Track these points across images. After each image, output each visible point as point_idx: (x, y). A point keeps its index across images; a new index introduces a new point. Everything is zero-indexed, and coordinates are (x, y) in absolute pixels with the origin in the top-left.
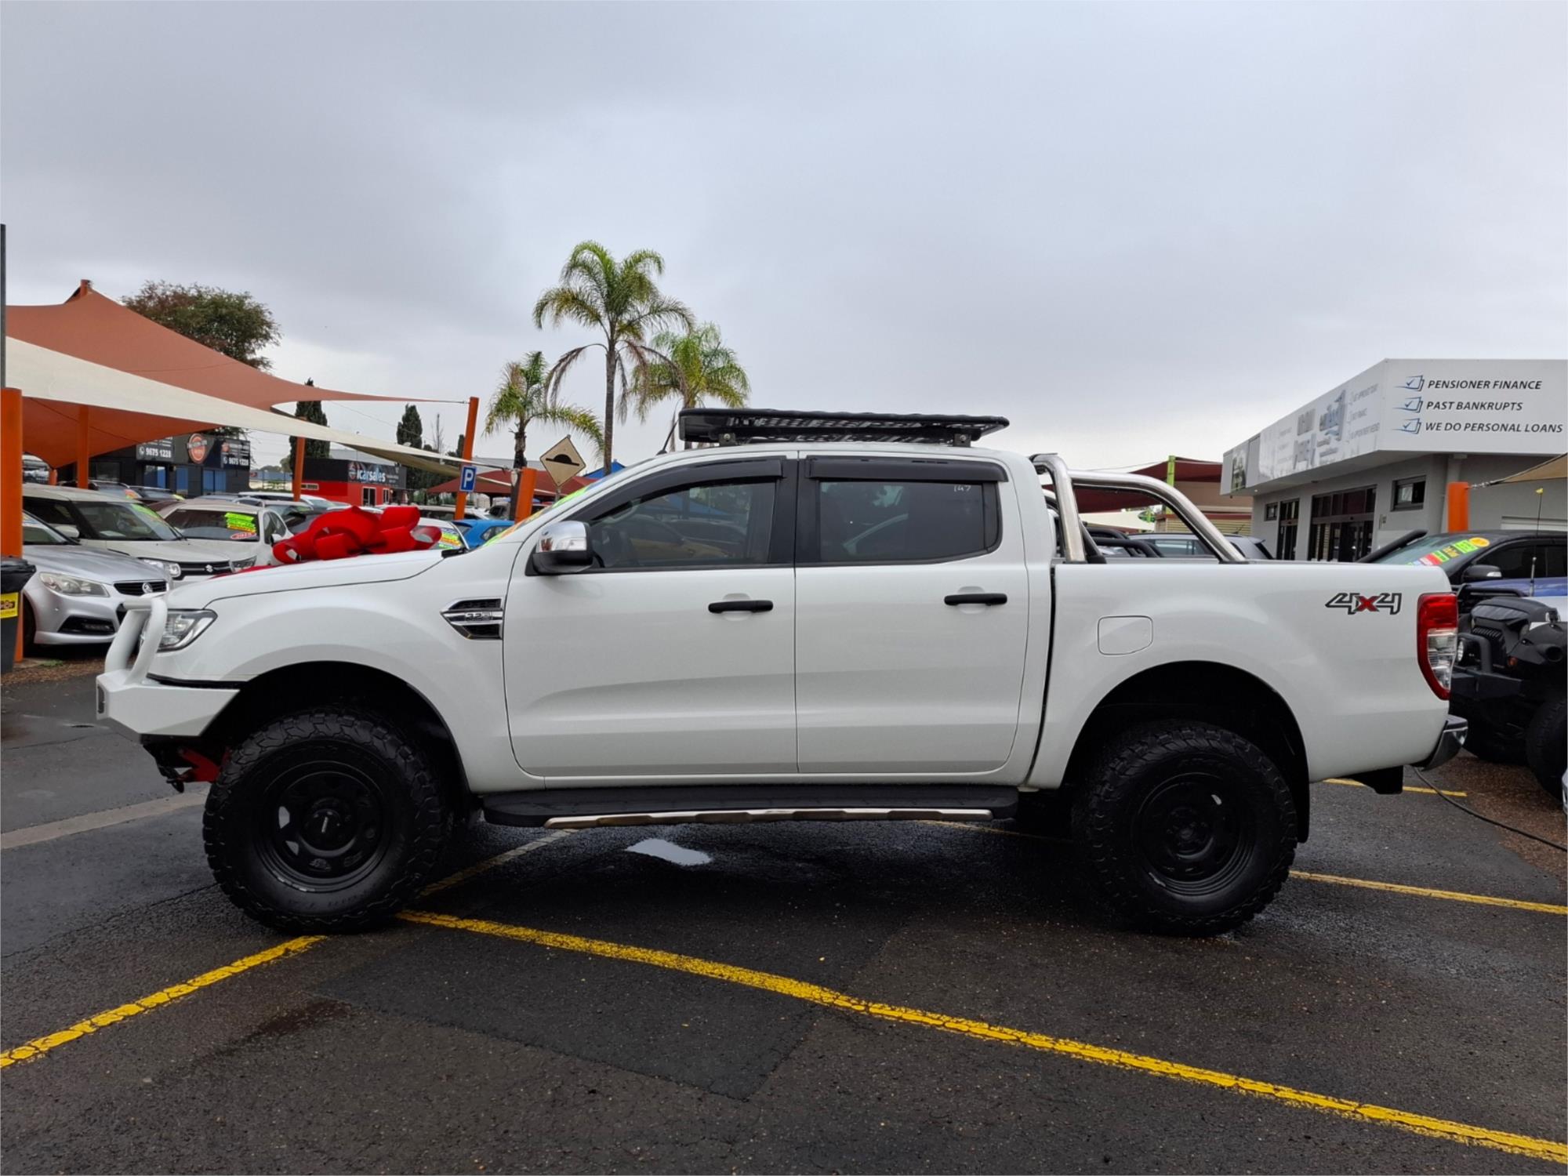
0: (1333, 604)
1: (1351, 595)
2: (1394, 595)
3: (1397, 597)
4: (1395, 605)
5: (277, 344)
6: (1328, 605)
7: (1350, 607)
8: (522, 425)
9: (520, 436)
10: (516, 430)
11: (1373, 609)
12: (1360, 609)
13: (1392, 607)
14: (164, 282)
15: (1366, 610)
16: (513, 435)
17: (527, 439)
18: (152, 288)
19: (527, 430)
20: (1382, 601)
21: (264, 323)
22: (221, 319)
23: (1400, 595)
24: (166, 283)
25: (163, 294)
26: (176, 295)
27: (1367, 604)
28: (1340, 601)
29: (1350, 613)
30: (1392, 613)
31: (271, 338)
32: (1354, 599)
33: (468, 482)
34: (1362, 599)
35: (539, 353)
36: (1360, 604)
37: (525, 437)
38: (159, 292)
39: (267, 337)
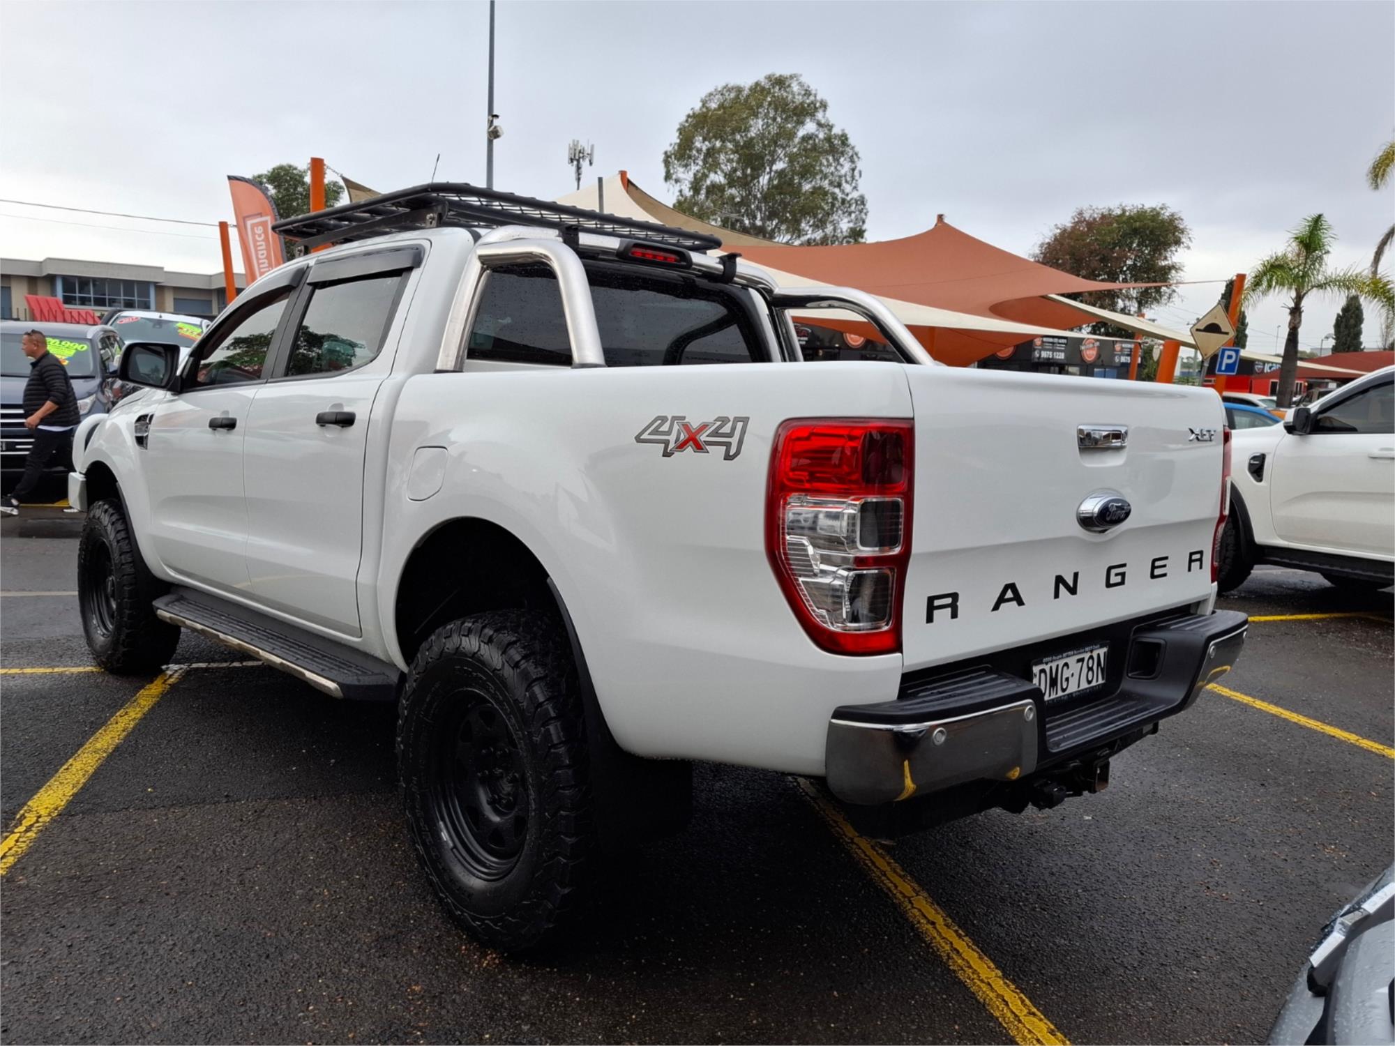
0: (645, 436)
1: (674, 418)
2: (737, 419)
3: (740, 425)
4: (734, 441)
5: (1188, 248)
6: (638, 439)
7: (666, 443)
8: (1299, 299)
9: (1296, 311)
10: (1292, 305)
11: (699, 447)
12: (681, 446)
13: (728, 445)
14: (1091, 206)
15: (689, 450)
16: (1289, 311)
17: (1303, 314)
18: (1081, 213)
19: (1305, 304)
20: (716, 433)
21: (1176, 228)
22: (1135, 232)
23: (745, 420)
24: (1094, 208)
25: (1091, 216)
26: (1103, 217)
27: (692, 441)
28: (656, 432)
29: (666, 454)
30: (728, 457)
31: (1183, 243)
32: (676, 427)
33: (1227, 365)
34: (686, 427)
35: (1320, 216)
36: (682, 437)
37: (1300, 313)
38: (1087, 216)
39: (1178, 242)
